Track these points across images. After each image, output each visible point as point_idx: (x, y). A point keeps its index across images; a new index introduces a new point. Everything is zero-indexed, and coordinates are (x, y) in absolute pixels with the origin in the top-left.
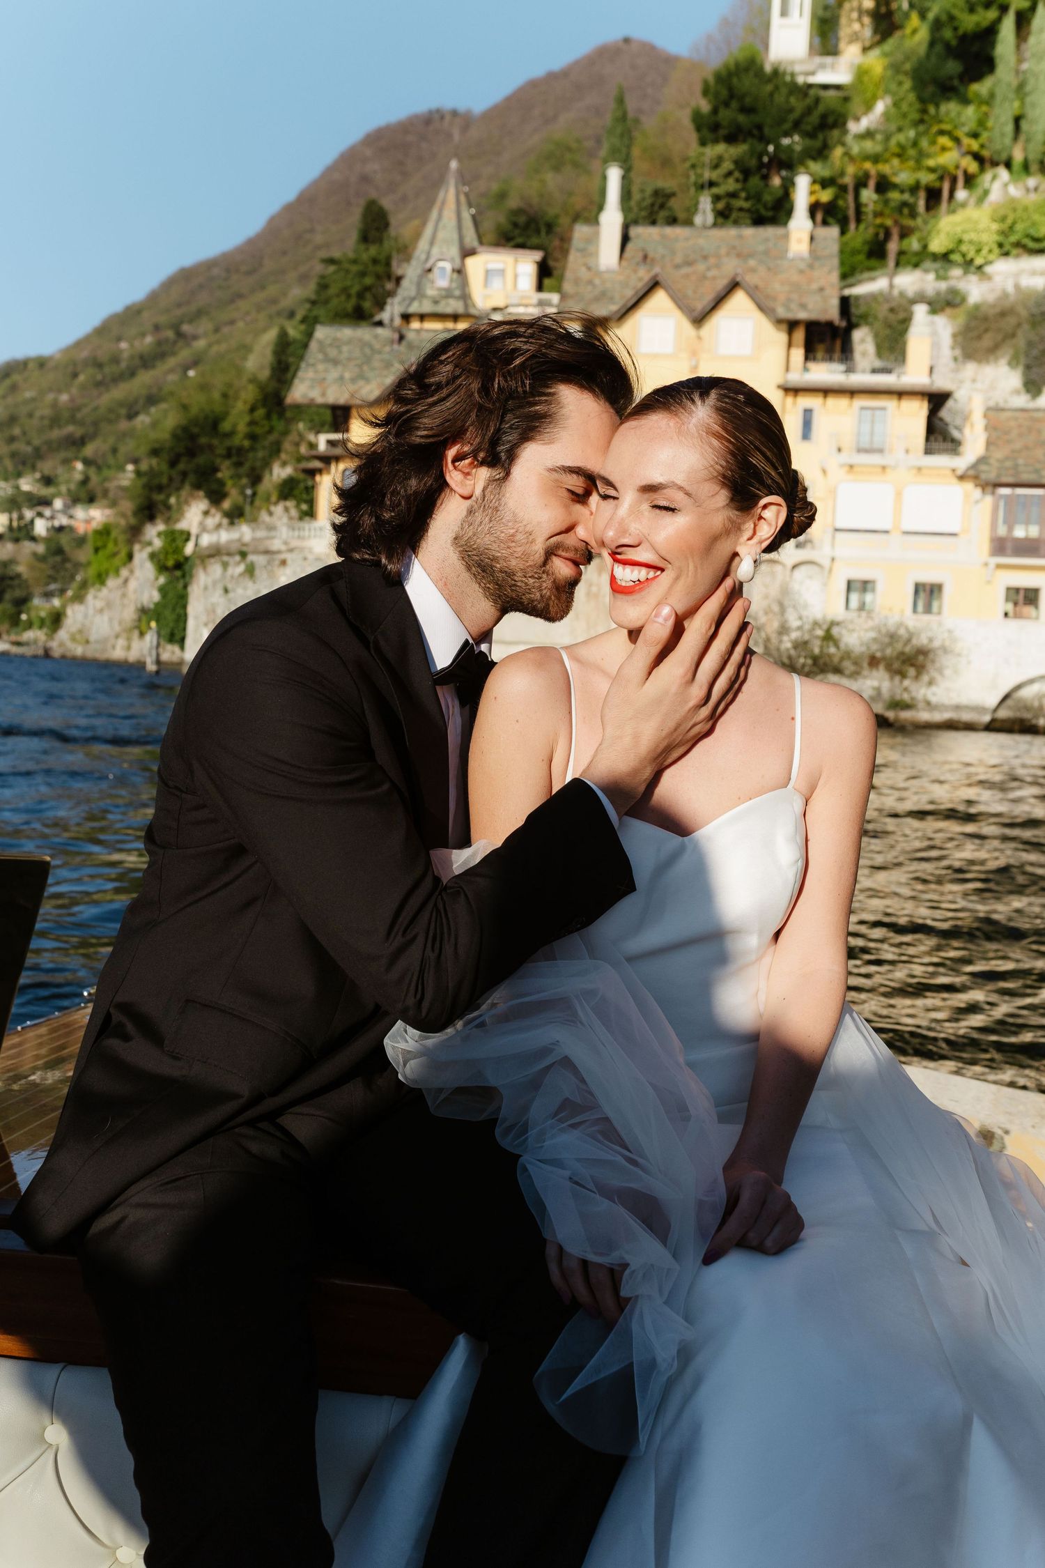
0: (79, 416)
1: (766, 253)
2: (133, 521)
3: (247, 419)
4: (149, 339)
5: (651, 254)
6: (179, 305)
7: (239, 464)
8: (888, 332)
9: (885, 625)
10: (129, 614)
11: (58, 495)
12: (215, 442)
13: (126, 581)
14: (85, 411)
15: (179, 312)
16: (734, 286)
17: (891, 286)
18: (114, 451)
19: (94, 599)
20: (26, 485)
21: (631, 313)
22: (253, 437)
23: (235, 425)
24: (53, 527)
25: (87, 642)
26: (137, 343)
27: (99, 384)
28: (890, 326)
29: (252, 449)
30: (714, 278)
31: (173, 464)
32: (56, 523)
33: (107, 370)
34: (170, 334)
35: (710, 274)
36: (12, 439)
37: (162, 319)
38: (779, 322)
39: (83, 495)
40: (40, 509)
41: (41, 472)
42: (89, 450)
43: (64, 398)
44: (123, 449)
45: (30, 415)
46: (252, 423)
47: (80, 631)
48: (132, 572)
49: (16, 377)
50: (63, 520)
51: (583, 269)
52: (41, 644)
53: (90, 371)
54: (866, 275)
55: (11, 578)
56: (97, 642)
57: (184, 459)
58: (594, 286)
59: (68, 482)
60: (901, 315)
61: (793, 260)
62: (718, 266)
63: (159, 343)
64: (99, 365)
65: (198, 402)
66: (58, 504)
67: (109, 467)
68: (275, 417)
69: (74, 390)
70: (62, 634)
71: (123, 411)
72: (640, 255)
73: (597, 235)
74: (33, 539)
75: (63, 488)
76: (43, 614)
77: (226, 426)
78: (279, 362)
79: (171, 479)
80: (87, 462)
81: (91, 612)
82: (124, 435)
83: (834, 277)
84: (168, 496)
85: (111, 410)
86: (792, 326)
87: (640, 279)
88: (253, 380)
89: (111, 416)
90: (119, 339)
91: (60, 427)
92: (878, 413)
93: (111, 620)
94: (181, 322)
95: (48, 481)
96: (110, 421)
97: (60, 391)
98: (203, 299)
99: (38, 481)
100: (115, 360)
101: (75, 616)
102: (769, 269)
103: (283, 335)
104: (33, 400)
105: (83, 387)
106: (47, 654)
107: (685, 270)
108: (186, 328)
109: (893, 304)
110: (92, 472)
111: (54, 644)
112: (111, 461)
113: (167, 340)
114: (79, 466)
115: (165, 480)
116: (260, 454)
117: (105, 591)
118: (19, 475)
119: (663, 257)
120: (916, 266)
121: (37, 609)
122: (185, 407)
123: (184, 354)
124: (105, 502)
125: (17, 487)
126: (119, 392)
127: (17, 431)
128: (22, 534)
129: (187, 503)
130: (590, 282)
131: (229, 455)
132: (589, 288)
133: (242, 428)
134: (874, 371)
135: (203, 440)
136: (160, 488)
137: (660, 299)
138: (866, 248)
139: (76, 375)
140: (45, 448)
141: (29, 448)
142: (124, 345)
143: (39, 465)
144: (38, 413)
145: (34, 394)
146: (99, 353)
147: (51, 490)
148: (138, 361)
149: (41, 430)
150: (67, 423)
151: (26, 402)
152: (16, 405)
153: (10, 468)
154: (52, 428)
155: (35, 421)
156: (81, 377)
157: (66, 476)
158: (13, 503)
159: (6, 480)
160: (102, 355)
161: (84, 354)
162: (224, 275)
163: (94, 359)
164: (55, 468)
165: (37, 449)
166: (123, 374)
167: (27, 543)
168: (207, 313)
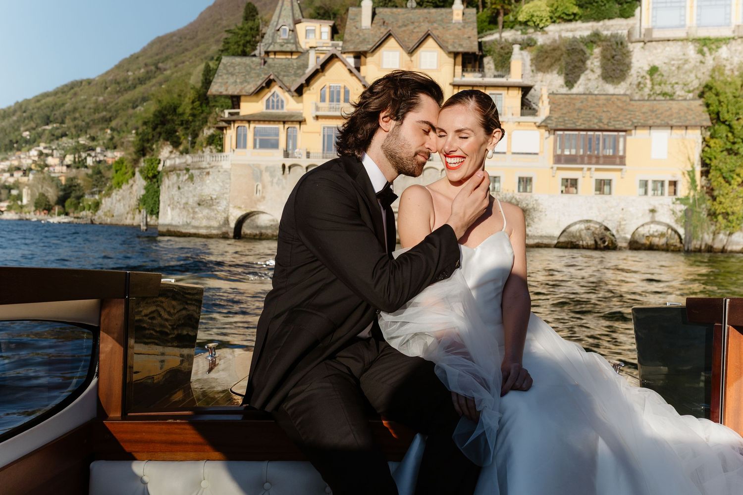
0: (108, 107)
1: (442, 20)
2: (134, 156)
3: (191, 107)
4: (142, 70)
5: (387, 22)
6: (157, 54)
7: (187, 128)
8: (500, 58)
9: (505, 198)
10: (134, 202)
11: (98, 145)
12: (175, 118)
13: (132, 186)
14: (111, 105)
15: (157, 58)
16: (427, 36)
17: (501, 37)
18: (126, 124)
19: (116, 195)
20: (82, 141)
21: (378, 49)
22: (194, 115)
23: (184, 110)
24: (96, 161)
25: (113, 216)
26: (136, 73)
27: (118, 92)
28: (501, 56)
29: (193, 121)
30: (418, 32)
31: (154, 129)
32: (98, 159)
33: (121, 85)
34: (153, 68)
35: (415, 30)
36: (75, 119)
37: (149, 61)
38: (450, 53)
39: (111, 145)
40: (89, 152)
41: (90, 134)
42: (113, 124)
43: (101, 98)
44: (130, 123)
45: (84, 108)
46: (192, 109)
47: (109, 211)
48: (134, 181)
49: (76, 89)
50: (102, 158)
51: (354, 28)
52: (89, 218)
53: (114, 86)
54: (488, 32)
55: (75, 186)
56: (118, 216)
57: (159, 126)
58: (359, 36)
59: (103, 139)
60: (507, 51)
61: (455, 23)
62: (419, 27)
63: (148, 72)
64: (119, 83)
65: (166, 99)
66: (98, 150)
67: (124, 132)
68: (204, 105)
69: (106, 95)
70: (100, 213)
71: (130, 105)
72: (382, 21)
73: (360, 12)
74: (86, 167)
75: (101, 142)
76: (90, 203)
77: (180, 110)
78: (206, 79)
79: (153, 136)
80: (112, 129)
81: (114, 201)
82: (131, 116)
83: (475, 32)
84: (152, 144)
85: (124, 105)
86: (456, 55)
87: (382, 33)
88: (193, 88)
89: (124, 107)
90: (128, 71)
91: (99, 113)
92: (498, 96)
93: (124, 205)
94: (159, 62)
95: (93, 139)
96: (123, 110)
97: (98, 96)
98: (169, 51)
99: (88, 139)
100: (126, 80)
101: (106, 203)
102: (444, 28)
103: (208, 66)
104: (85, 100)
105: (110, 93)
106: (92, 222)
107: (404, 29)
108: (160, 65)
109: (502, 45)
110: (115, 134)
111: (96, 218)
112: (125, 129)
113: (151, 71)
114: (109, 131)
115: (150, 137)
116: (197, 124)
117: (121, 191)
118: (79, 136)
119: (393, 22)
120: (512, 28)
121: (87, 200)
122: (160, 101)
123: (160, 77)
124: (122, 149)
125: (78, 142)
126: (128, 96)
127: (77, 115)
128: (80, 165)
129: (161, 147)
130: (358, 34)
131: (182, 124)
132: (357, 37)
133: (188, 111)
134: (495, 76)
135: (169, 117)
136: (148, 141)
137: (392, 42)
138: (488, 19)
139: (107, 88)
140: (91, 123)
141: (84, 123)
142: (130, 73)
143: (89, 131)
144: (88, 106)
145: (86, 97)
146: (118, 77)
147: (95, 143)
148: (137, 81)
149: (89, 114)
150: (102, 111)
151: (82, 101)
152: (77, 103)
153: (74, 133)
154: (95, 113)
155: (86, 110)
156: (109, 89)
157: (102, 136)
158: (76, 150)
159: (72, 139)
160: (120, 78)
161: (111, 78)
162: (179, 40)
163: (116, 80)
164: (97, 132)
165: (88, 124)
166: (130, 87)
167: (83, 169)
168: (171, 58)
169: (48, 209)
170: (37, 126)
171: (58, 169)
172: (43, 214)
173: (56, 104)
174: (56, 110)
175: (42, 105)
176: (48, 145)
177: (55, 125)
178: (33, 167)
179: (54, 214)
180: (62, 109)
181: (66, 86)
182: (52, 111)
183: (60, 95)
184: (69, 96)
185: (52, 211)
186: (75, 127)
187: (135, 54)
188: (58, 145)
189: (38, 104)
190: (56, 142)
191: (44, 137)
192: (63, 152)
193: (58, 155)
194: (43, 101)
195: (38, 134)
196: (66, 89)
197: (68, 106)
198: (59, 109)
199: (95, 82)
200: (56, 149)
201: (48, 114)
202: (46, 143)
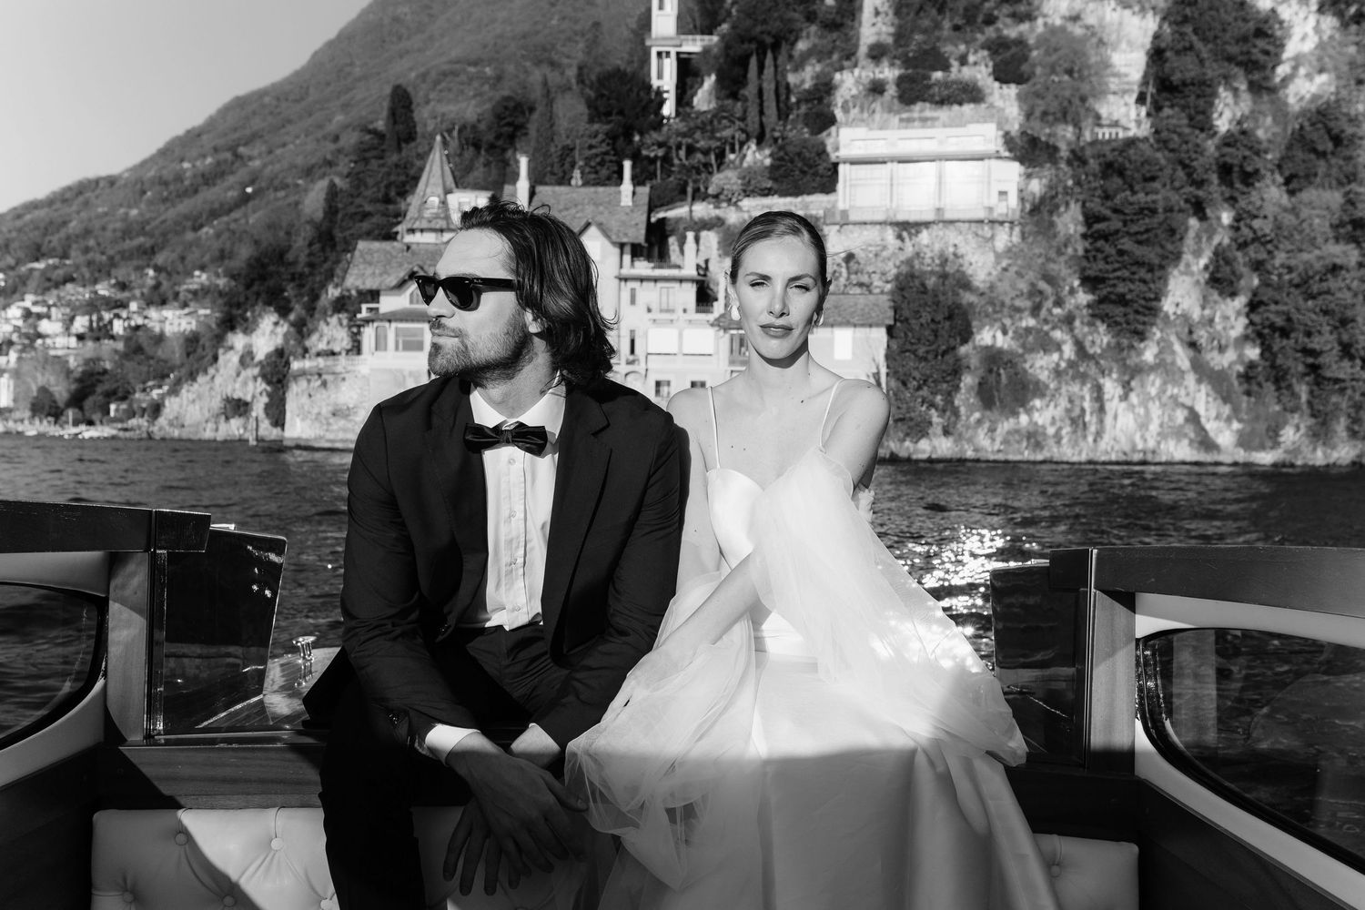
0: (148, 228)
2: (217, 331)
3: (307, 251)
4: (209, 160)
6: (235, 130)
7: (301, 286)
10: (217, 403)
11: (134, 298)
12: (282, 269)
13: (213, 378)
14: (154, 224)
15: (236, 135)
18: (183, 259)
19: (187, 392)
20: (103, 290)
22: (311, 265)
23: (297, 257)
24: (130, 326)
25: (183, 426)
26: (198, 163)
27: (165, 200)
29: (311, 274)
31: (248, 286)
32: (133, 323)
33: (172, 187)
34: (228, 155)
37: (220, 142)
39: (156, 298)
40: (116, 311)
41: (116, 278)
42: (160, 259)
43: (134, 212)
44: (190, 258)
45: (104, 229)
46: (310, 254)
47: (177, 418)
48: (217, 370)
49: (88, 194)
50: (140, 321)
52: (144, 429)
53: (158, 188)
55: (99, 373)
56: (190, 426)
57: (257, 283)
59: (142, 286)
63: (218, 163)
64: (166, 184)
65: (267, 238)
66: (134, 306)
67: (178, 273)
68: (328, 249)
69: (143, 206)
70: (162, 421)
71: (189, 224)
74: (112, 337)
75: (137, 292)
76: (144, 405)
77: (290, 257)
78: (330, 207)
79: (247, 299)
80: (157, 269)
81: (185, 402)
82: (190, 245)
84: (246, 311)
85: (177, 223)
88: (310, 222)
89: (178, 227)
90: (182, 160)
91: (131, 239)
93: (201, 409)
94: (238, 145)
95: (123, 286)
96: (177, 233)
97: (130, 207)
98: (257, 124)
99: (114, 286)
100: (179, 178)
101: (172, 406)
103: (332, 185)
104: (106, 214)
105: (150, 202)
106: (150, 437)
108: (241, 150)
110: (163, 277)
111: (155, 429)
112: (180, 268)
113: (226, 161)
114: (151, 272)
115: (242, 299)
116: (318, 279)
117: (196, 386)
118: (95, 281)
121: (139, 401)
123: (242, 174)
124: (176, 304)
125: (96, 293)
126: (185, 206)
128: (101, 334)
129: (260, 315)
131: (293, 279)
133: (303, 258)
135: (272, 268)
136: (239, 305)
139: (144, 192)
140: (117, 258)
141: (104, 258)
142: (186, 165)
143: (114, 272)
144: (111, 227)
145: (106, 209)
146: (165, 172)
147: (126, 294)
148: (200, 180)
149: (114, 241)
150: (138, 235)
151: (99, 216)
152: (90, 220)
153: (87, 275)
154: (124, 240)
155: (109, 234)
156: (149, 194)
157: (139, 281)
158: (92, 306)
159: (84, 286)
160: (167, 174)
161: (152, 173)
162: (274, 103)
163: (160, 178)
164: (129, 275)
165: (111, 258)
166: (186, 191)
167: (106, 341)
168: (261, 137)
169: (56, 414)
170: (17, 264)
171: (61, 341)
172: (45, 422)
173: (51, 223)
174: (52, 234)
175: (25, 225)
176: (40, 298)
177: (51, 261)
178: (15, 337)
179: (67, 422)
180: (62, 233)
181: (69, 188)
182: (45, 235)
183: (58, 205)
184: (74, 208)
185: (63, 418)
186: (89, 264)
187: (194, 129)
188: (59, 298)
189: (19, 223)
190: (55, 292)
191: (32, 284)
192: (68, 310)
193: (60, 316)
194: (28, 217)
195: (20, 277)
196: (68, 195)
197: (74, 226)
198: (58, 231)
199: (123, 182)
200: (55, 305)
201: (38, 240)
202: (36, 293)
